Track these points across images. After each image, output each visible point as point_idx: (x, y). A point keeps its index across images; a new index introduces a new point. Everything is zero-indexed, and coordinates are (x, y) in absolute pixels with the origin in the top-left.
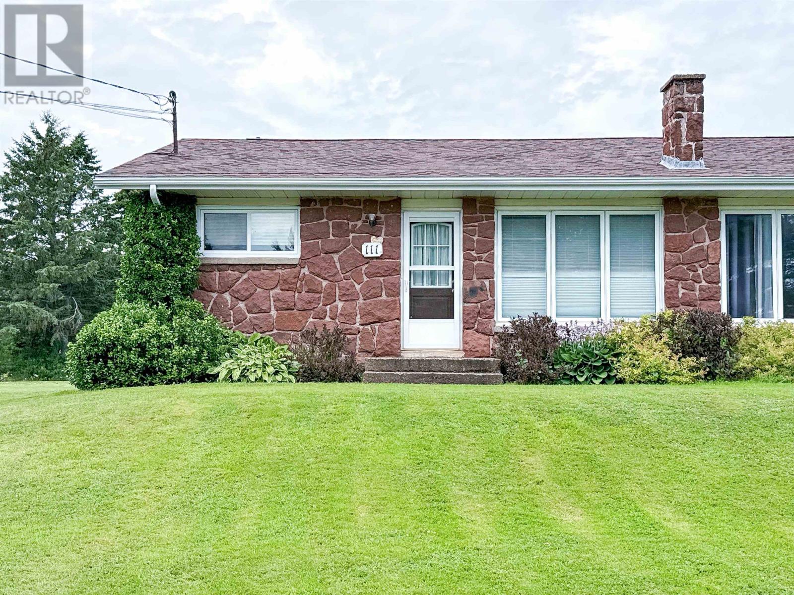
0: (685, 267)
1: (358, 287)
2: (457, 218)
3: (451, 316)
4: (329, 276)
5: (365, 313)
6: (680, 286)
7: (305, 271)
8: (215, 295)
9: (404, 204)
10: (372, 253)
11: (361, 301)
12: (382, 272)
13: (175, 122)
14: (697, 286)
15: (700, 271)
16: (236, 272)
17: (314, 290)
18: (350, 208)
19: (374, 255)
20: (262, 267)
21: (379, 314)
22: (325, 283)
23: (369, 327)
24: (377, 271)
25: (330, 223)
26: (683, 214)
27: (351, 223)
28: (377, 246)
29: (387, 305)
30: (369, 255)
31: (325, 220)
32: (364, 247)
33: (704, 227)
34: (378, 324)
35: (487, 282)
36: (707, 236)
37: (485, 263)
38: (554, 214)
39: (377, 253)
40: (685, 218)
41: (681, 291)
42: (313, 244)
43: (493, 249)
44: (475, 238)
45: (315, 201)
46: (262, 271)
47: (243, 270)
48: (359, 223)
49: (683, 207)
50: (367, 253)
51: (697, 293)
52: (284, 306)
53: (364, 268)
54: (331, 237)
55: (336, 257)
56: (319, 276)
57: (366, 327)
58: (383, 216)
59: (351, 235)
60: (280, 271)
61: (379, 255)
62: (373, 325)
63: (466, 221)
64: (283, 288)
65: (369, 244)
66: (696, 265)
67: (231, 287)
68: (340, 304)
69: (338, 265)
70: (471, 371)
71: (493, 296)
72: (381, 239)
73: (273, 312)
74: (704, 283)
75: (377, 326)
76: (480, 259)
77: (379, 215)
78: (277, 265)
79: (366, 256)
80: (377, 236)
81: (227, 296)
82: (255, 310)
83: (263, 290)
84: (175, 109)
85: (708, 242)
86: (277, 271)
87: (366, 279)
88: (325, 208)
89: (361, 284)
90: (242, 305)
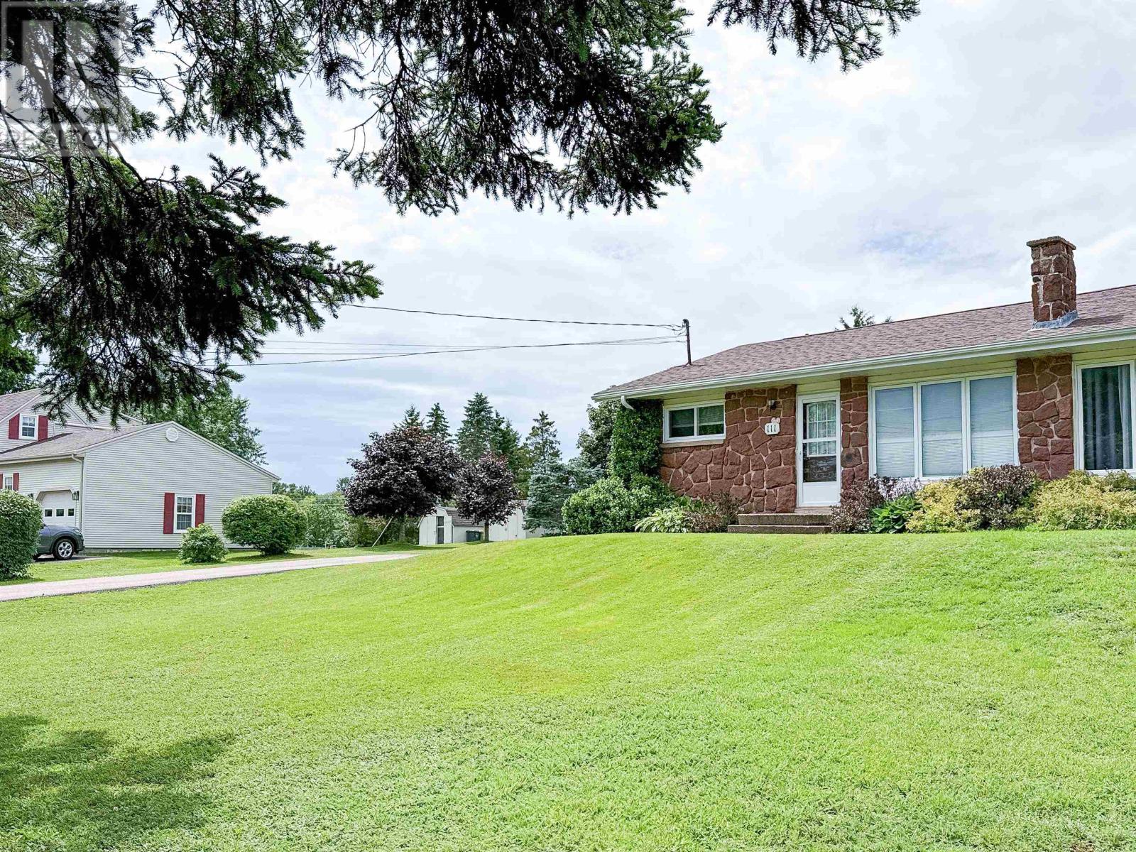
0: (1037, 424)
1: (764, 458)
2: (836, 396)
3: (835, 480)
4: (745, 451)
5: (770, 479)
6: (1032, 442)
7: (729, 448)
8: (674, 470)
9: (799, 389)
10: (772, 431)
11: (767, 470)
12: (780, 445)
13: (688, 341)
14: (1049, 440)
15: (1052, 427)
16: (686, 453)
17: (735, 463)
18: (758, 397)
19: (773, 433)
20: (701, 447)
21: (777, 479)
22: (742, 457)
23: (772, 490)
24: (777, 445)
25: (745, 410)
26: (1035, 373)
27: (760, 409)
28: (776, 426)
29: (784, 472)
30: (770, 433)
31: (741, 408)
32: (766, 427)
33: (1055, 384)
34: (779, 487)
35: (861, 449)
36: (1058, 392)
37: (860, 432)
38: (920, 385)
39: (776, 431)
40: (1037, 377)
41: (1034, 447)
42: (734, 427)
43: (867, 419)
44: (851, 412)
45: (734, 394)
46: (702, 450)
47: (690, 451)
48: (765, 408)
49: (1035, 367)
51: (1050, 448)
52: (716, 476)
53: (768, 443)
54: (746, 421)
55: (750, 436)
56: (738, 451)
58: (781, 400)
59: (760, 418)
60: (713, 450)
61: (777, 433)
62: (776, 488)
63: (842, 398)
64: (715, 462)
65: (770, 424)
66: (1049, 421)
67: (682, 464)
68: (753, 473)
69: (751, 442)
70: (813, 524)
71: (867, 460)
72: (778, 419)
73: (709, 481)
74: (1056, 438)
75: (778, 489)
76: (856, 429)
77: (778, 400)
78: (711, 446)
79: (768, 434)
80: (776, 417)
81: (681, 470)
82: (698, 480)
83: (702, 465)
84: (688, 332)
85: (1059, 397)
86: (711, 450)
87: (770, 452)
88: (741, 399)
89: (767, 457)
90: (690, 476)
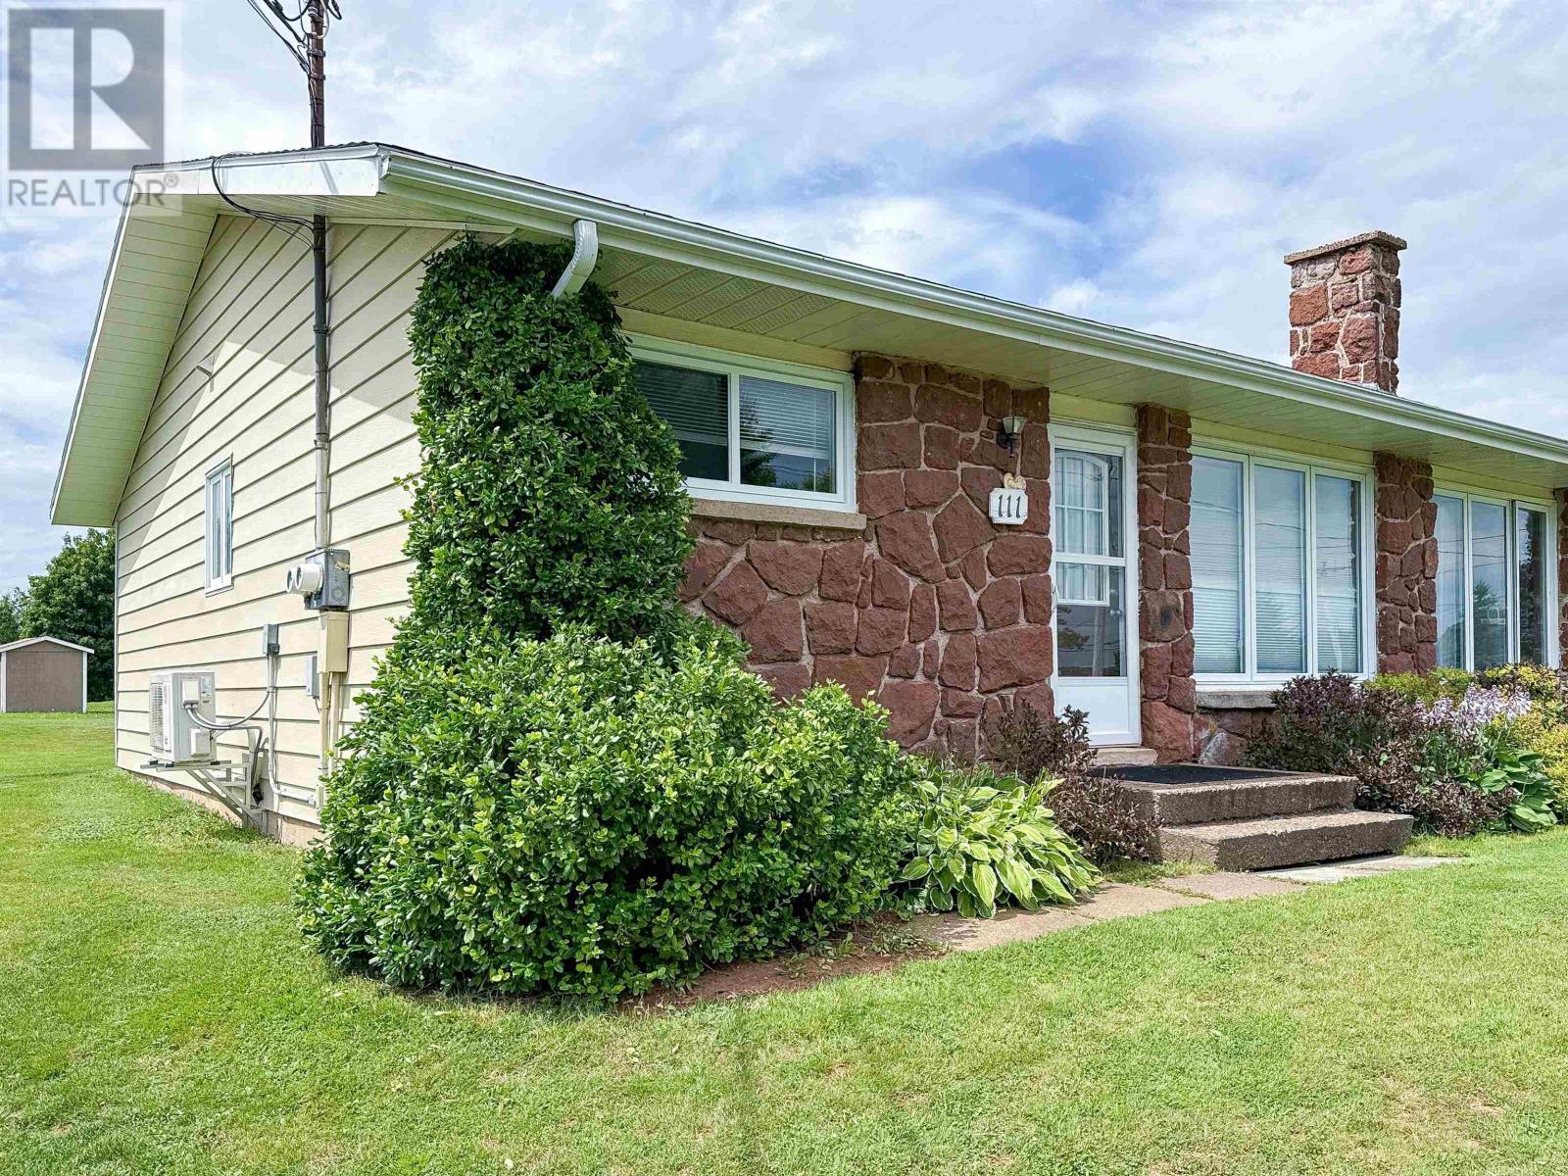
0: (1403, 582)
1: (974, 597)
2: (1130, 448)
3: (1123, 671)
4: (925, 567)
5: (994, 663)
6: (1398, 615)
7: (871, 549)
9: (1054, 404)
10: (1009, 515)
11: (982, 632)
12: (1024, 561)
14: (1414, 616)
15: (1416, 589)
16: (718, 543)
17: (896, 602)
18: (958, 397)
19: (1013, 520)
20: (779, 532)
22: (913, 583)
23: (994, 697)
24: (1016, 560)
25: (922, 430)
27: (962, 435)
28: (1019, 499)
30: (1005, 520)
31: (912, 420)
32: (995, 497)
33: (1419, 511)
34: (1014, 690)
35: (1181, 597)
36: (1422, 528)
37: (1175, 553)
39: (1018, 516)
41: (1400, 625)
42: (888, 480)
43: (1187, 523)
44: (1161, 497)
45: (892, 365)
46: (781, 543)
47: (737, 537)
48: (976, 437)
50: (1000, 515)
51: (1414, 630)
52: (834, 643)
53: (989, 551)
54: (924, 467)
55: (930, 518)
56: (903, 564)
57: (990, 696)
59: (962, 465)
60: (820, 547)
61: (1020, 521)
62: (1003, 692)
63: (1142, 455)
64: (831, 593)
65: (1005, 492)
66: (1413, 578)
67: (707, 585)
68: (943, 641)
69: (935, 539)
71: (1190, 627)
72: (1022, 482)
73: (807, 660)
74: (1420, 612)
75: (1011, 693)
76: (1167, 545)
78: (815, 530)
79: (997, 520)
80: (1016, 474)
81: (698, 607)
82: (769, 654)
83: (781, 596)
85: (1423, 538)
86: (812, 545)
87: (989, 579)
88: (913, 388)
89: (980, 592)
